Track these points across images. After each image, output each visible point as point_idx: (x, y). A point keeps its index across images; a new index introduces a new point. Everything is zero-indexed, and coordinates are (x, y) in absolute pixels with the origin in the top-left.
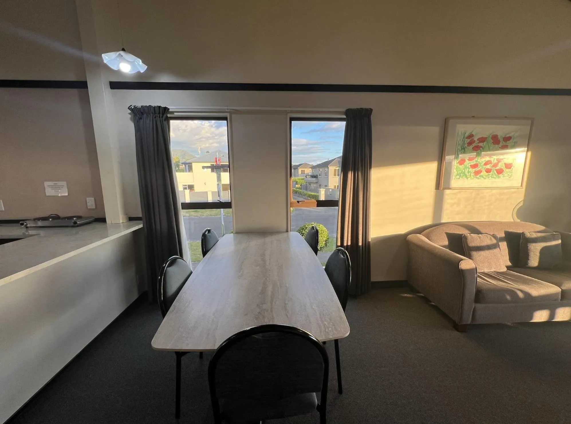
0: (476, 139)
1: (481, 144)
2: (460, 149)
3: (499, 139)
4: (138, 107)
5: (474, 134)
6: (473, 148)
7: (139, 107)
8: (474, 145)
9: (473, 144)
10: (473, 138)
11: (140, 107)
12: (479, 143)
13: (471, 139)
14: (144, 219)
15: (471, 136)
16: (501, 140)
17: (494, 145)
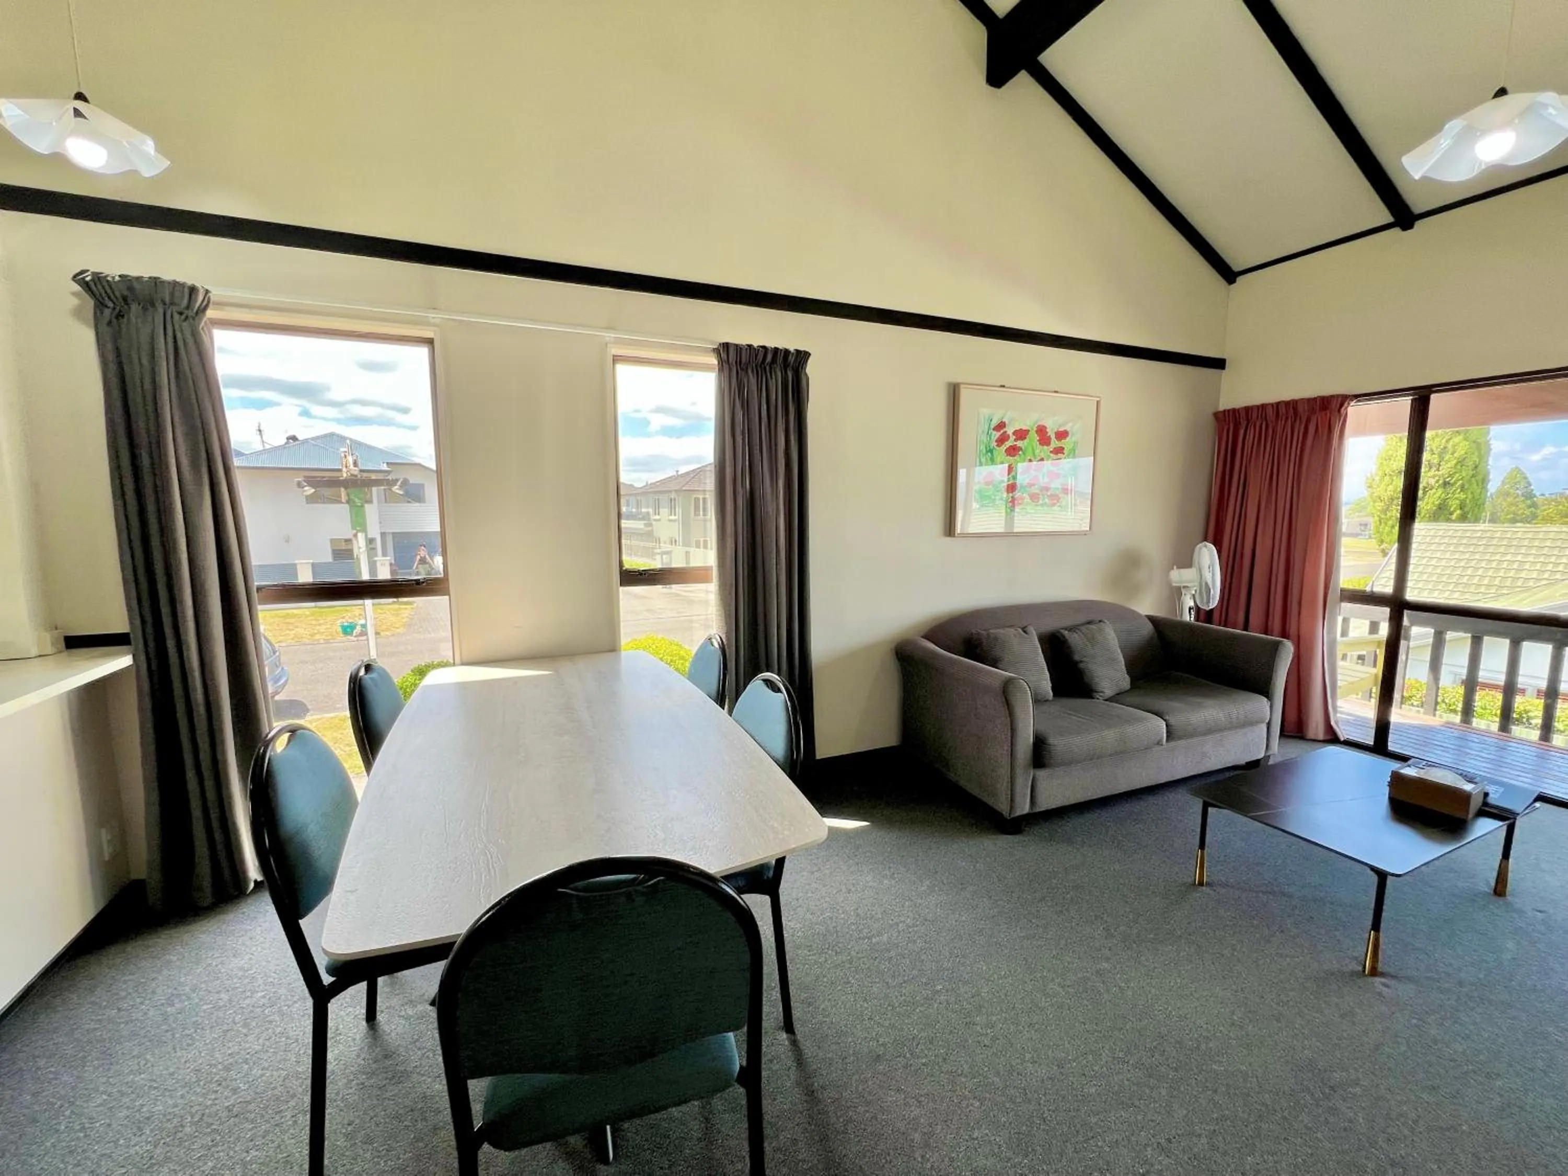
0: (1010, 430)
1: (1019, 443)
2: (984, 451)
3: (1048, 435)
4: (109, 278)
5: (1007, 422)
6: (1006, 451)
7: (113, 278)
8: (1008, 444)
9: (1006, 443)
10: (1005, 430)
11: (117, 278)
12: (1015, 440)
13: (1002, 431)
14: (137, 638)
15: (1001, 426)
16: (1053, 437)
17: (1041, 447)
